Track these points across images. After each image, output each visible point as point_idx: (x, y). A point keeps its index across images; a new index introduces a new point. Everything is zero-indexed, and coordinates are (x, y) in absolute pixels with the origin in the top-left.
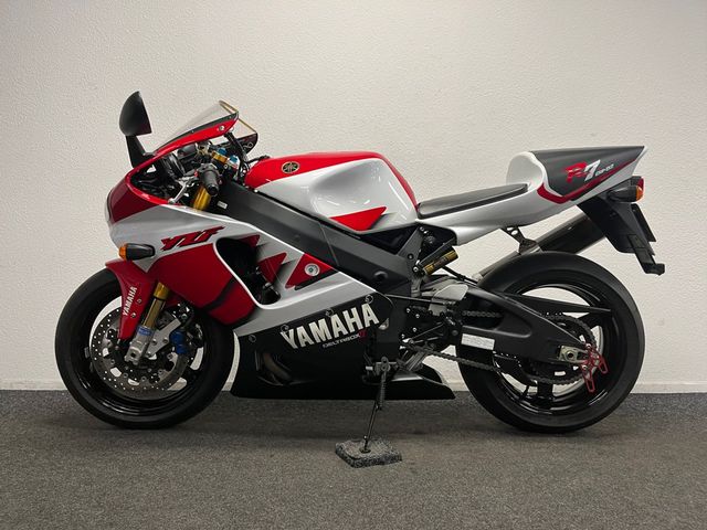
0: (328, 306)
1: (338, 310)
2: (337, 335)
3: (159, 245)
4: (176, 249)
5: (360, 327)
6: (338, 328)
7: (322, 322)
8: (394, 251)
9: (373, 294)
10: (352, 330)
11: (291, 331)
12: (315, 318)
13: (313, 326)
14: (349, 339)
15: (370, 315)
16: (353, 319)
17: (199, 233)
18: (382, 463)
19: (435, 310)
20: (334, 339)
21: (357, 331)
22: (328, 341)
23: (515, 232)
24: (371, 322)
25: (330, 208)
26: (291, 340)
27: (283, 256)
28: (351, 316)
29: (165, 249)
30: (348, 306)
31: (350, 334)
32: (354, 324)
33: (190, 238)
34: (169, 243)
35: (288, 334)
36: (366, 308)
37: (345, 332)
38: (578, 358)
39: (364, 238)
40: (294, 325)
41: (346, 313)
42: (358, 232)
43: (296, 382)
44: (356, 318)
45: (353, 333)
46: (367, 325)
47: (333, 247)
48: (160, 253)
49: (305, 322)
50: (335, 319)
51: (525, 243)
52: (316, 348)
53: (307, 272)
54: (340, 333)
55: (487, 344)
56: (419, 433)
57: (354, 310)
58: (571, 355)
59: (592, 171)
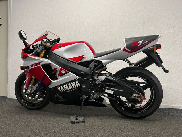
0: (68, 81)
1: (70, 82)
2: (70, 89)
3: (30, 66)
4: (33, 67)
5: (76, 87)
6: (70, 87)
7: (66, 85)
8: (87, 67)
9: (78, 78)
10: (74, 88)
11: (59, 87)
12: (65, 84)
13: (64, 86)
14: (73, 90)
15: (78, 84)
16: (74, 85)
17: (37, 63)
18: (79, 123)
19: (97, 83)
20: (70, 90)
21: (75, 88)
22: (68, 90)
23: (127, 61)
24: (78, 85)
25: (68, 56)
26: (60, 90)
27: (56, 68)
28: (73, 84)
29: (31, 67)
30: (72, 81)
31: (73, 89)
32: (74, 86)
33: (36, 64)
34: (32, 66)
35: (59, 88)
36: (77, 82)
37: (72, 88)
38: (138, 97)
39: (78, 64)
40: (60, 86)
41: (72, 83)
42: (76, 62)
43: (65, 100)
44: (75, 85)
45: (74, 89)
46: (77, 86)
47: (69, 66)
48: (30, 68)
49: (62, 85)
50: (69, 84)
51: (130, 64)
52: (66, 92)
53: (62, 72)
54: (71, 88)
55: (112, 92)
56: (97, 116)
57: (74, 82)
58: (135, 96)
59: (141, 43)
